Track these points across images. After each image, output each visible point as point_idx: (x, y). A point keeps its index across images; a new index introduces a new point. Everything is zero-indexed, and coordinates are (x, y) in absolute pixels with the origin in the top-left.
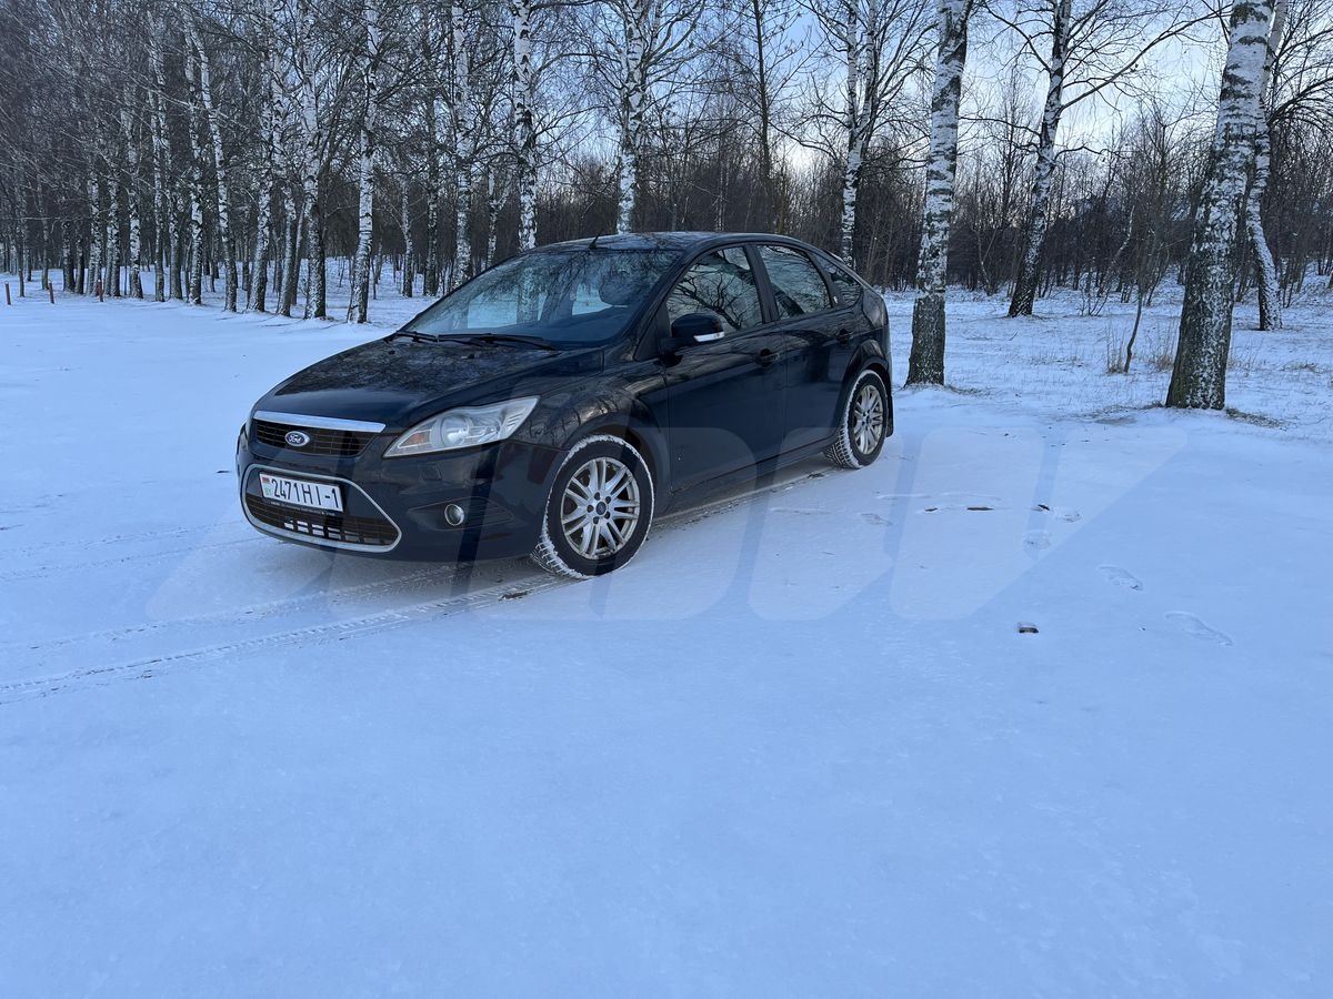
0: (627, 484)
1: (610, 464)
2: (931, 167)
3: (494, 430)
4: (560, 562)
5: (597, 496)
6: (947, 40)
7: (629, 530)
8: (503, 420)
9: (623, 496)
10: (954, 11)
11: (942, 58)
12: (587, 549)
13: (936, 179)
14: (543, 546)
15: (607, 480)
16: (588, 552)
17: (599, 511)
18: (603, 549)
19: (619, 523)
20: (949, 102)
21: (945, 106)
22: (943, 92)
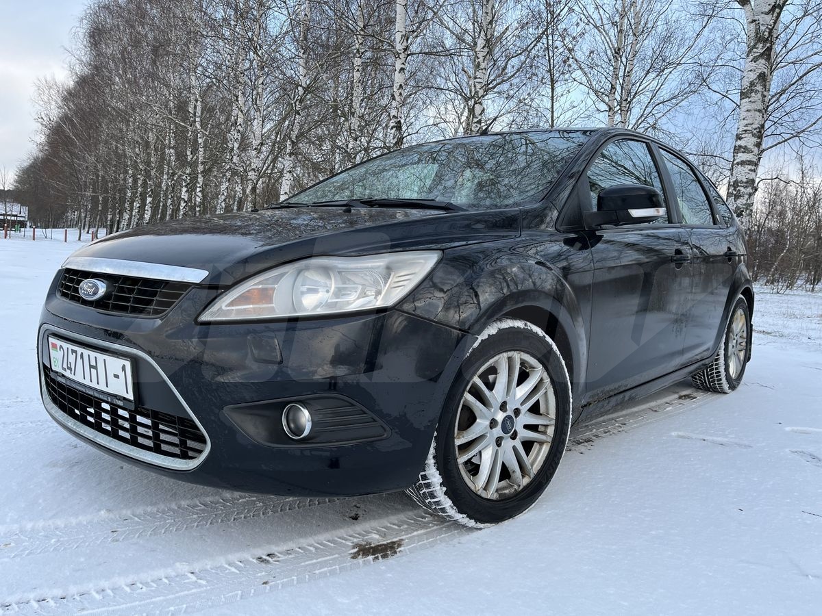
0: (542, 391)
1: (523, 363)
2: (739, 143)
3: (371, 293)
4: (447, 503)
5: (503, 407)
6: (755, 44)
7: (539, 455)
8: (386, 278)
9: (535, 409)
10: (761, 22)
11: (751, 58)
12: (483, 484)
13: (743, 152)
14: (425, 477)
15: (519, 384)
16: (486, 488)
17: (505, 430)
18: (504, 483)
19: (528, 445)
20: (757, 92)
21: (753, 94)
22: (752, 84)
